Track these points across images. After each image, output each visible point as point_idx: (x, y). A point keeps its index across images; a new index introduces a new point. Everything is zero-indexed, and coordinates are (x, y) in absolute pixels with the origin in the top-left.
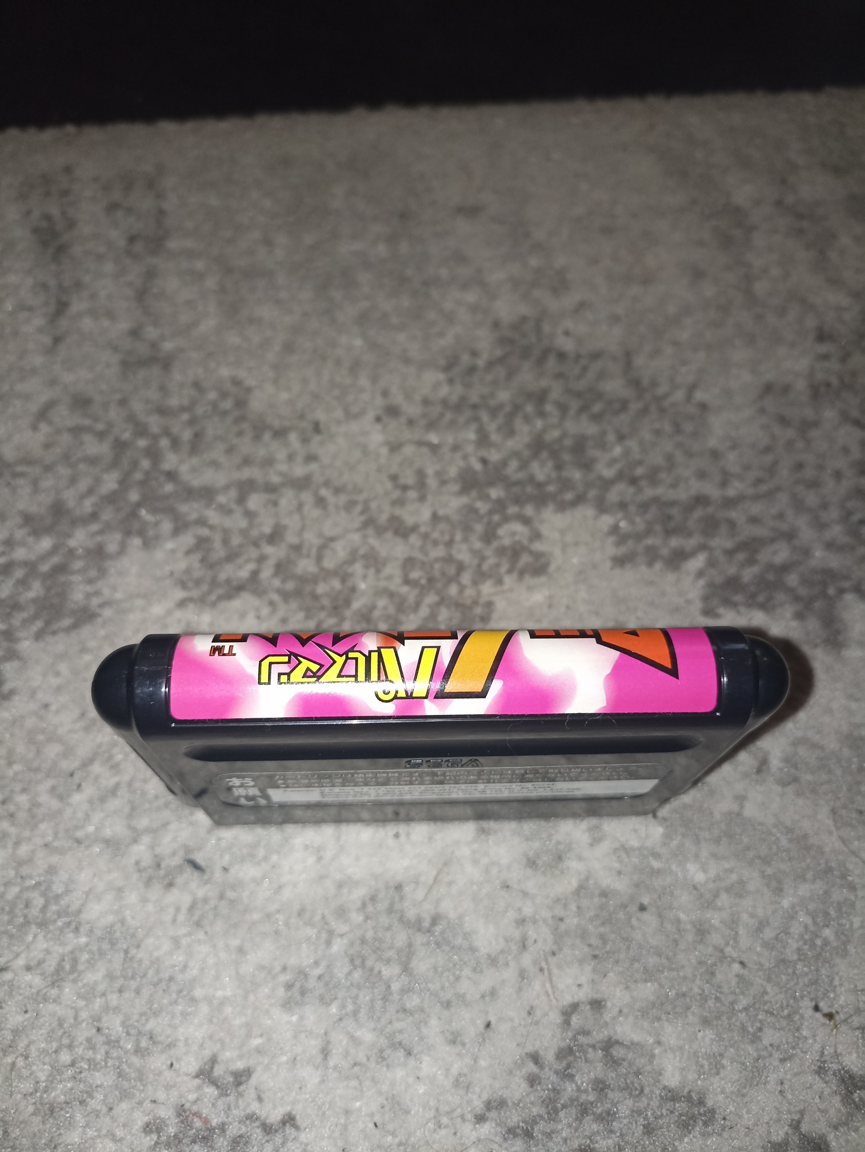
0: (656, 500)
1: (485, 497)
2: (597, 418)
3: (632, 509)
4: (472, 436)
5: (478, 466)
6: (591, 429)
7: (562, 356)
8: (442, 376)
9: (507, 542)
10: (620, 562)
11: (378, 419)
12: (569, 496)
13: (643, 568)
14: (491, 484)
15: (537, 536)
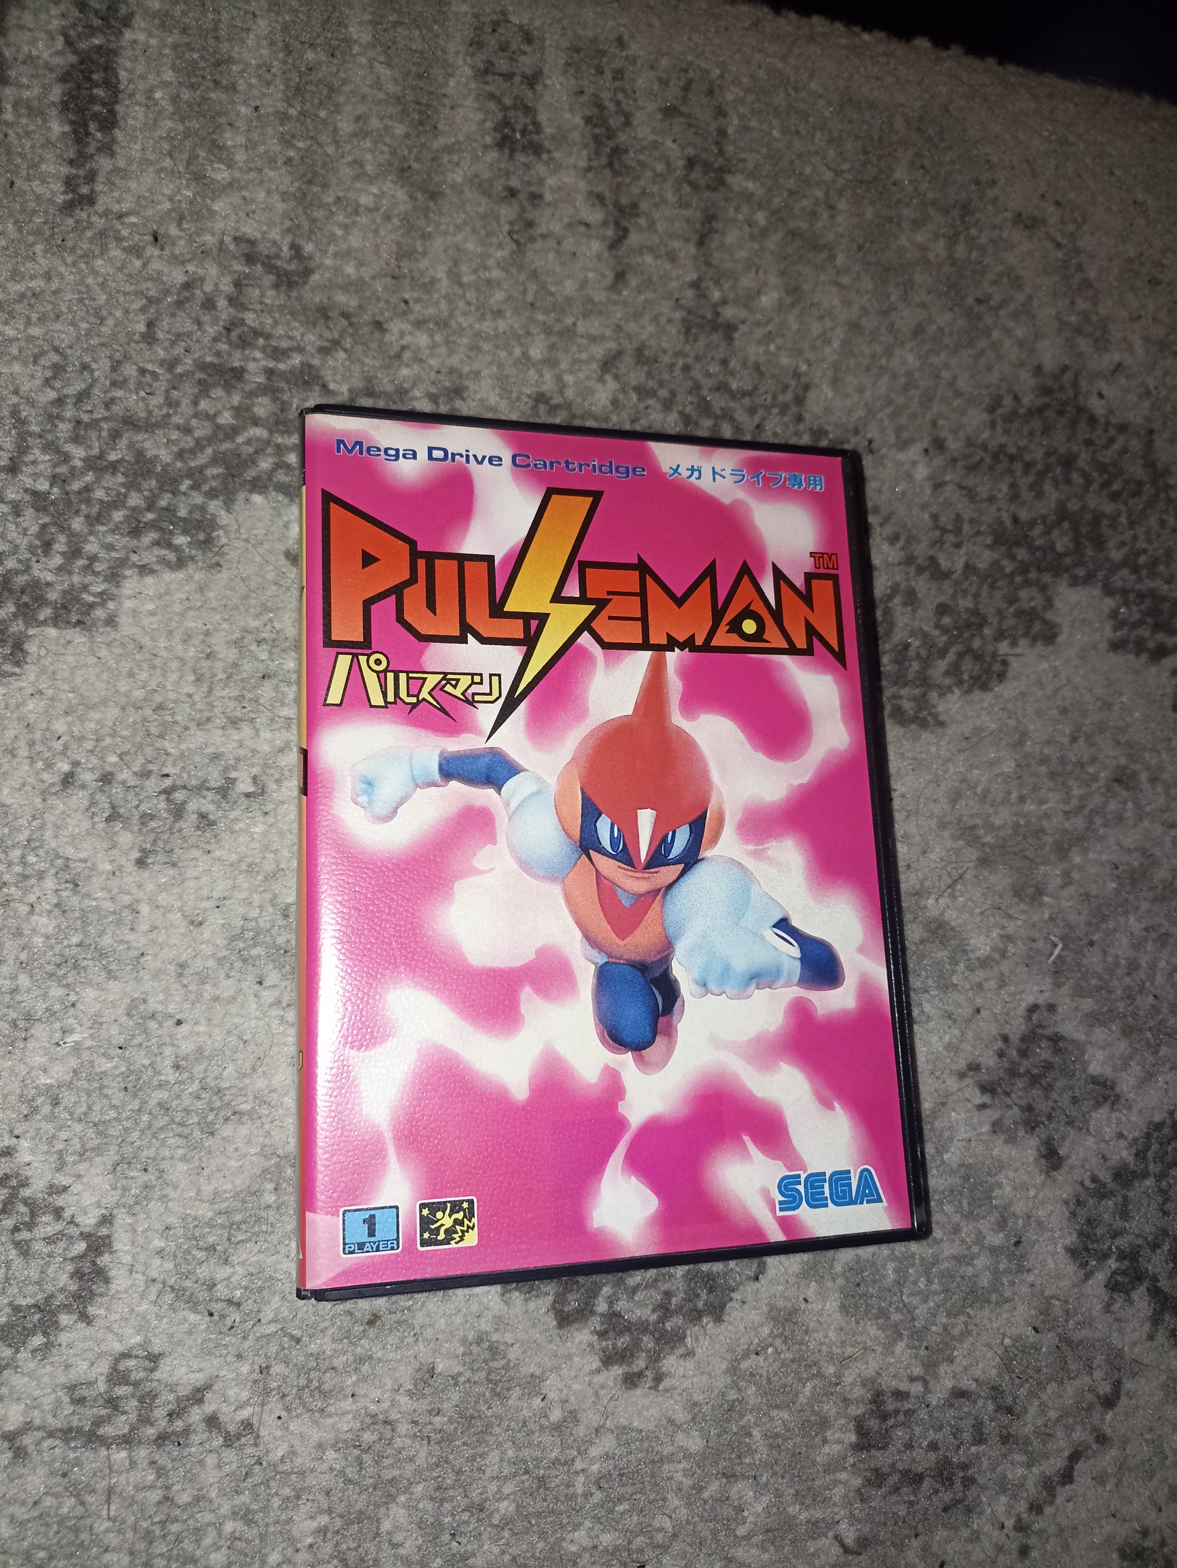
0: (1152, 593)
1: (1012, 557)
2: (1115, 497)
3: (1132, 596)
4: (1005, 489)
5: (1008, 523)
6: (1109, 508)
7: (1093, 420)
8: (985, 416)
9: (1026, 606)
10: (1116, 646)
11: (926, 451)
12: (1081, 572)
13: (1132, 657)
14: (1017, 544)
15: (1049, 604)
